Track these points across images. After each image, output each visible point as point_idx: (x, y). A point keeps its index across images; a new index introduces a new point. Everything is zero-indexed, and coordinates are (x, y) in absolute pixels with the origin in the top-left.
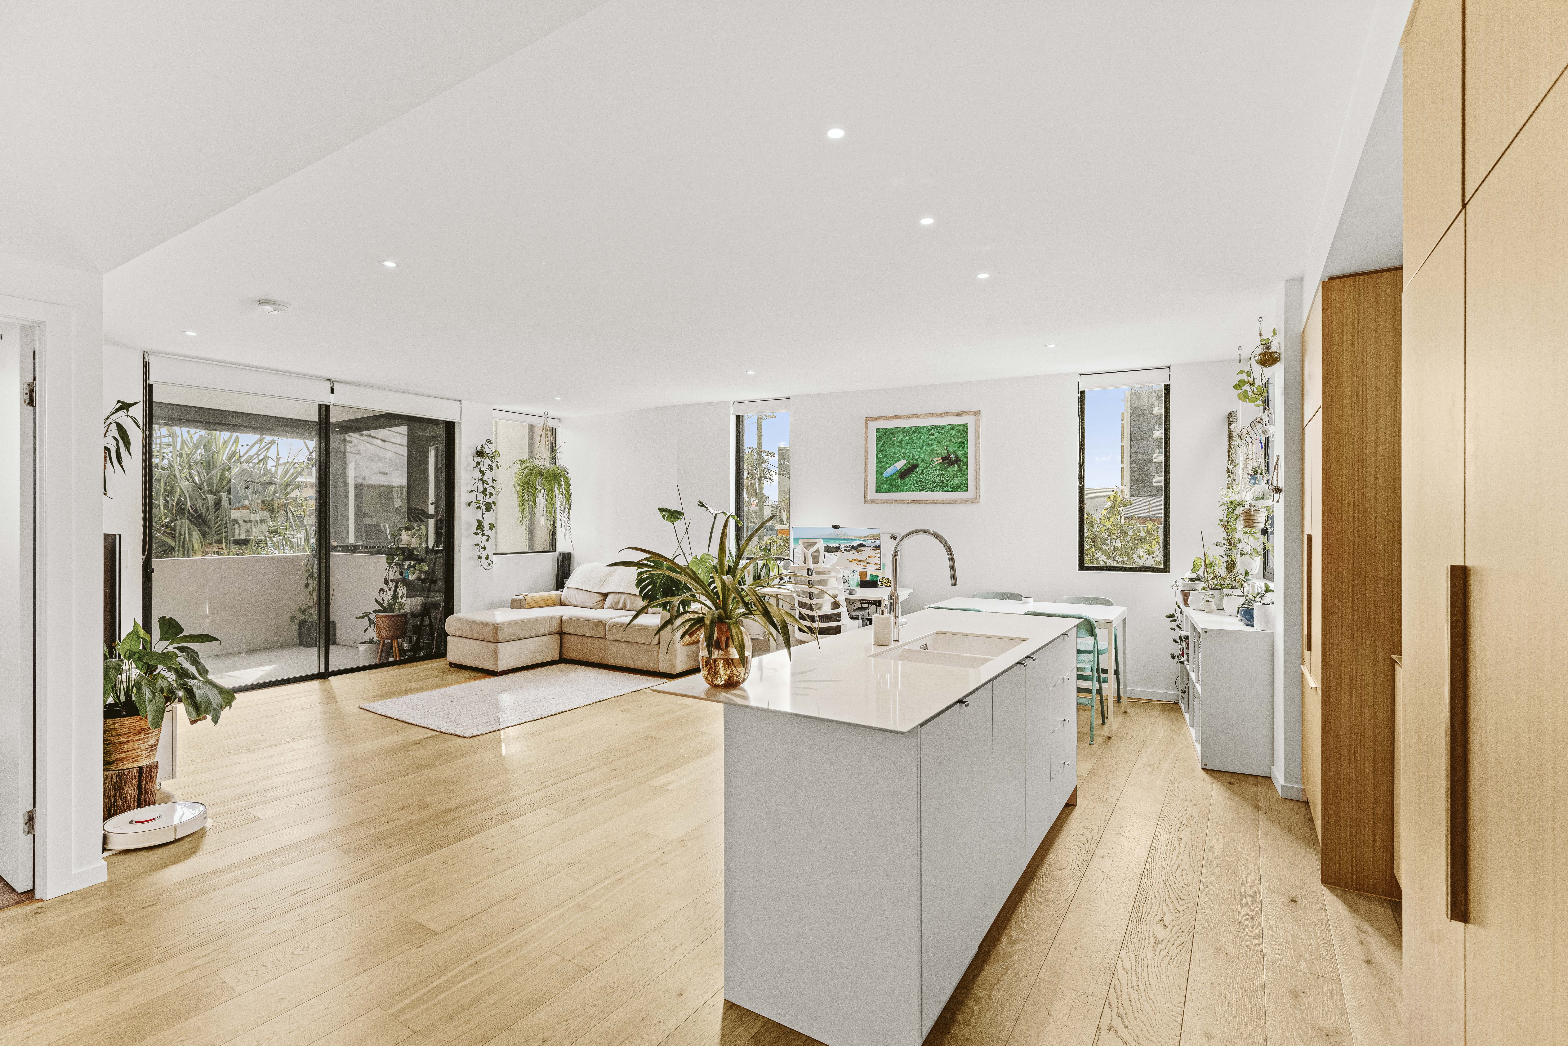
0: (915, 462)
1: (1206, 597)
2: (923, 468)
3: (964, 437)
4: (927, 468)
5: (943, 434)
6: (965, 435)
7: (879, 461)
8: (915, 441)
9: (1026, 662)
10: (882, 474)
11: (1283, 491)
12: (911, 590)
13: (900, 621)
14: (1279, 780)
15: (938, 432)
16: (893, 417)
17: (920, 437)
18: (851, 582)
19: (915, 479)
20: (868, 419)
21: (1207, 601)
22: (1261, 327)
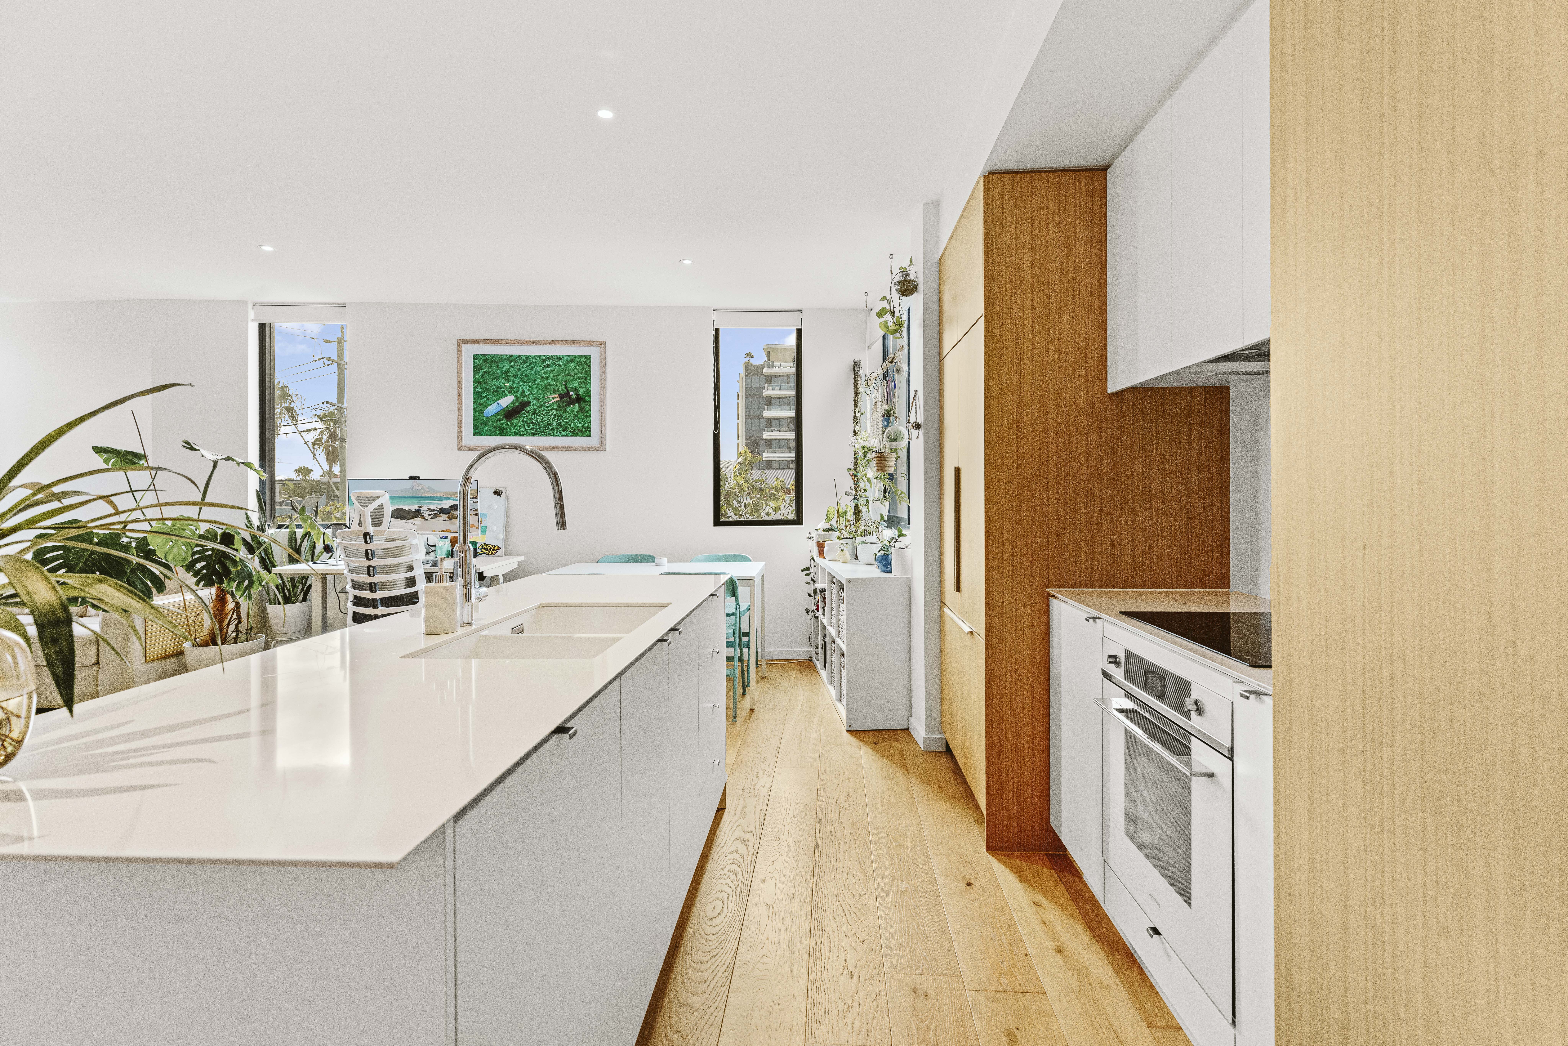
0: (525, 399)
1: (841, 546)
2: (535, 407)
3: (587, 371)
4: (540, 406)
5: (561, 366)
6: (587, 369)
7: (477, 396)
8: (526, 373)
9: (670, 637)
10: (482, 412)
11: (923, 426)
12: (521, 558)
13: (474, 592)
14: (920, 732)
15: (555, 364)
16: (497, 342)
17: (532, 369)
18: (439, 552)
19: (525, 420)
20: (461, 342)
21: (842, 550)
22: (891, 264)
